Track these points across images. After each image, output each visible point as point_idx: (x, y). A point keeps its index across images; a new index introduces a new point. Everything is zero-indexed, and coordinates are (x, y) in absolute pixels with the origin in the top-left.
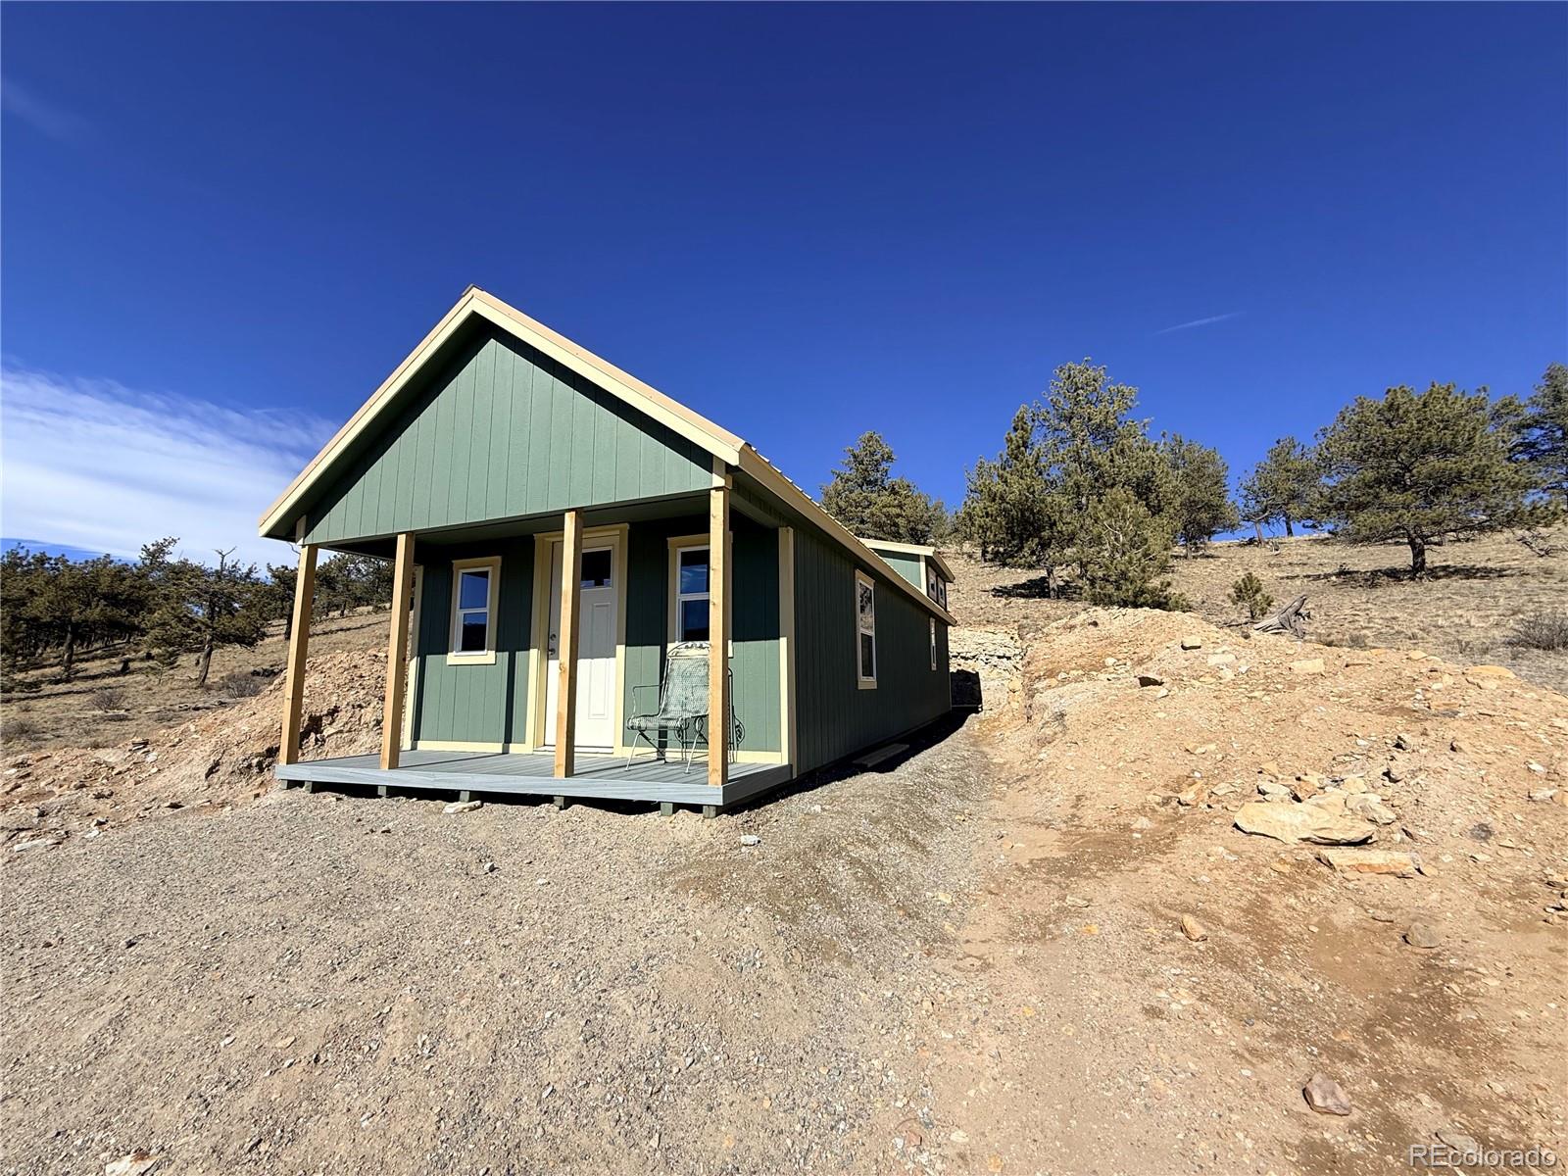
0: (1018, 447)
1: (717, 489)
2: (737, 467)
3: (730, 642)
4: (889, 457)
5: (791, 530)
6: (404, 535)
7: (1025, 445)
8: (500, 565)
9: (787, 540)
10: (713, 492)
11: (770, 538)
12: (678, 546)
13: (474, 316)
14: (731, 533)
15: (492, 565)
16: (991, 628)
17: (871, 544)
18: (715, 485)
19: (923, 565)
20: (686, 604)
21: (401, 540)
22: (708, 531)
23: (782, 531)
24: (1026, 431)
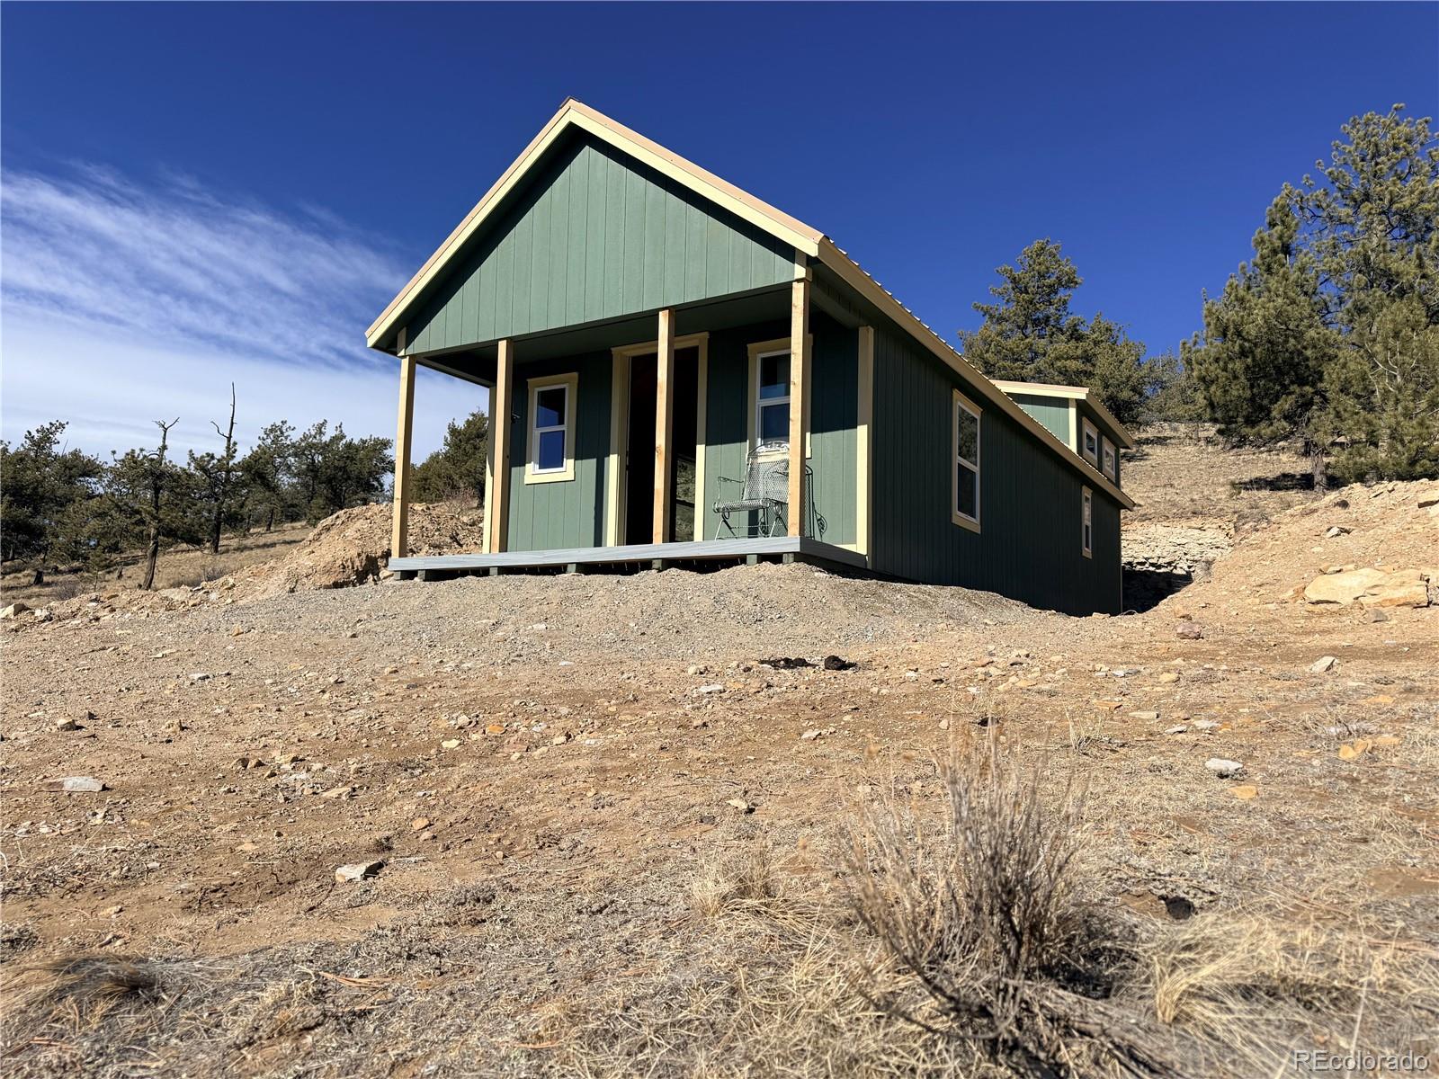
0: (1275, 252)
1: (798, 281)
2: (816, 258)
3: (808, 434)
4: (1071, 281)
5: (872, 330)
6: (505, 342)
7: (1286, 250)
8: (576, 381)
9: (867, 340)
10: (795, 284)
11: (851, 337)
12: (758, 353)
13: (571, 126)
14: (811, 336)
15: (567, 383)
16: (1196, 522)
17: (1006, 387)
18: (796, 277)
19: (1072, 412)
20: (766, 410)
21: (502, 346)
22: (789, 335)
23: (862, 331)
24: (1287, 227)
